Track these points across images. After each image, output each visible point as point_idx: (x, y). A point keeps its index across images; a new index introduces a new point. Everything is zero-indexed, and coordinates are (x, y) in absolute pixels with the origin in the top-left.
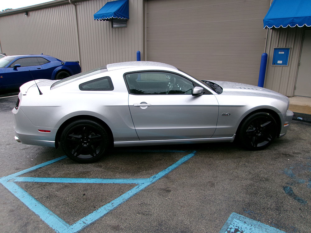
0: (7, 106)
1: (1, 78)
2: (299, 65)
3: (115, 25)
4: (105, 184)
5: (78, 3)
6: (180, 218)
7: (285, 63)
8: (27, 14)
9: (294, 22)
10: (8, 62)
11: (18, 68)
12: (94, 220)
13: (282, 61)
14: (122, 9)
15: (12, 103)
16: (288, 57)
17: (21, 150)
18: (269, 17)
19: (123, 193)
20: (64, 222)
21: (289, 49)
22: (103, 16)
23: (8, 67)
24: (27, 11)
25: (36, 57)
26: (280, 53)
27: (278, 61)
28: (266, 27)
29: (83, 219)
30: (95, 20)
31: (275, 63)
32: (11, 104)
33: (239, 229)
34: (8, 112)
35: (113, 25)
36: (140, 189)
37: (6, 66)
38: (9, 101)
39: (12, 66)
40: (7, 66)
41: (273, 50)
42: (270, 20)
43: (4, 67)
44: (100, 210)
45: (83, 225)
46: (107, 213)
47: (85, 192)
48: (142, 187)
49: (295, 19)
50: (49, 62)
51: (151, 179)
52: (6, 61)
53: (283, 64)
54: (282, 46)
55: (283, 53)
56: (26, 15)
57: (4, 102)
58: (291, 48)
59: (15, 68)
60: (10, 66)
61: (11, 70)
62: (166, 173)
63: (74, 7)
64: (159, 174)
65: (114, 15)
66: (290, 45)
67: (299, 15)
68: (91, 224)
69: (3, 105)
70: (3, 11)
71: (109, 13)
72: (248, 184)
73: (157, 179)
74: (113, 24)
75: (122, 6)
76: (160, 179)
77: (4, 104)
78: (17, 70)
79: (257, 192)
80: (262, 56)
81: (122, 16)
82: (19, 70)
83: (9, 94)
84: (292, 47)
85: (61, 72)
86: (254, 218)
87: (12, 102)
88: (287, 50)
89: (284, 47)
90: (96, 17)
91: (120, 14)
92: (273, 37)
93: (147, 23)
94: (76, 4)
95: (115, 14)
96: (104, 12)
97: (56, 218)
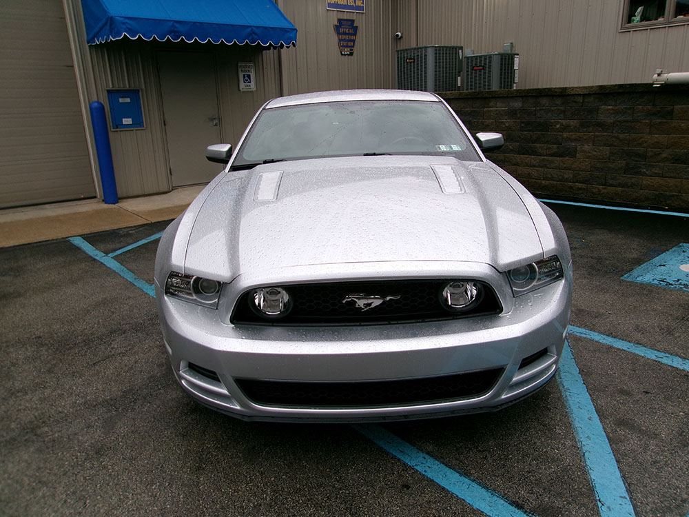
2: (164, 123)
7: (138, 123)
9: (176, 32)
13: (131, 119)
16: (141, 108)
21: (138, 91)
26: (121, 100)
27: (123, 120)
31: (118, 125)
41: (105, 94)
53: (134, 124)
54: (122, 83)
55: (128, 100)
58: (141, 89)
66: (137, 83)
84: (144, 87)
89: (127, 87)
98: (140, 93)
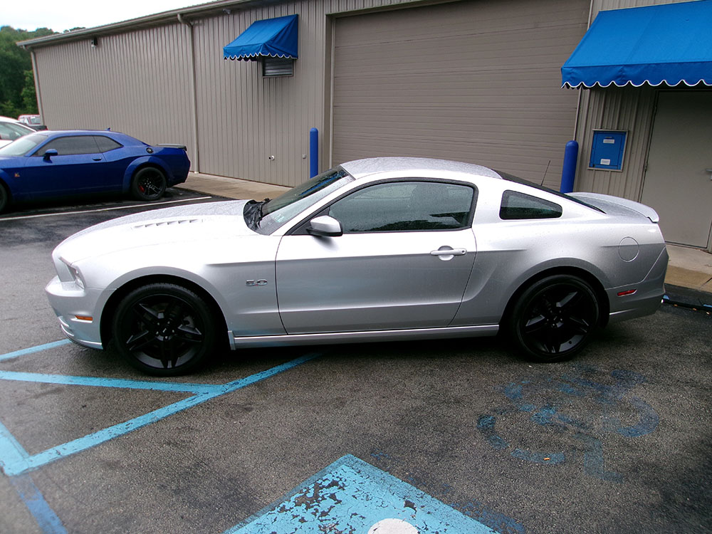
0: (16, 235)
1: (17, 178)
2: (645, 169)
3: (269, 71)
4: (133, 390)
5: (196, 22)
6: (239, 457)
7: (615, 165)
8: (96, 43)
9: (624, 76)
10: (35, 144)
11: (51, 158)
12: (78, 450)
13: (609, 160)
14: (282, 37)
15: (30, 230)
16: (622, 150)
17: (4, 320)
18: (574, 63)
19: (159, 407)
20: (22, 450)
21: (625, 133)
22: (242, 50)
23: (31, 156)
24: (96, 37)
25: (93, 136)
26: (605, 141)
27: (602, 160)
28: (567, 84)
29: (59, 448)
30: (225, 58)
31: (594, 163)
32: (26, 231)
33: (340, 483)
34: (12, 247)
35: (267, 71)
36: (194, 403)
37: (27, 152)
38: (26, 226)
39: (42, 153)
40: (30, 153)
41: (592, 133)
42: (575, 71)
43: (24, 155)
44: (100, 433)
45: (55, 456)
46: (110, 440)
47: (88, 403)
48: (200, 400)
49: (625, 69)
50: (119, 146)
51: (227, 386)
52: (30, 141)
53: (611, 166)
54: (611, 126)
55: (612, 141)
56: (93, 46)
57: (15, 226)
58: (629, 132)
59: (47, 157)
60: (35, 154)
61: (39, 161)
62: (263, 377)
63: (188, 30)
64: (248, 378)
65: (263, 50)
66: (627, 125)
67: (635, 60)
68: (69, 456)
69: (10, 233)
70: (66, 31)
71: (253, 45)
72: (413, 407)
73: (238, 386)
74: (267, 68)
75: (282, 31)
76: (244, 387)
77: (12, 230)
78: (51, 162)
79: (421, 421)
80: (566, 147)
81: (281, 52)
82: (56, 161)
83: (32, 211)
84: (632, 130)
85: (143, 170)
86: (382, 466)
87: (31, 228)
88: (619, 135)
89: (615, 129)
90: (229, 53)
91: (278, 47)
92: (592, 106)
93: (335, 67)
94: (192, 23)
95: (266, 47)
96: (244, 42)
97: (11, 442)
98: (627, 135)
